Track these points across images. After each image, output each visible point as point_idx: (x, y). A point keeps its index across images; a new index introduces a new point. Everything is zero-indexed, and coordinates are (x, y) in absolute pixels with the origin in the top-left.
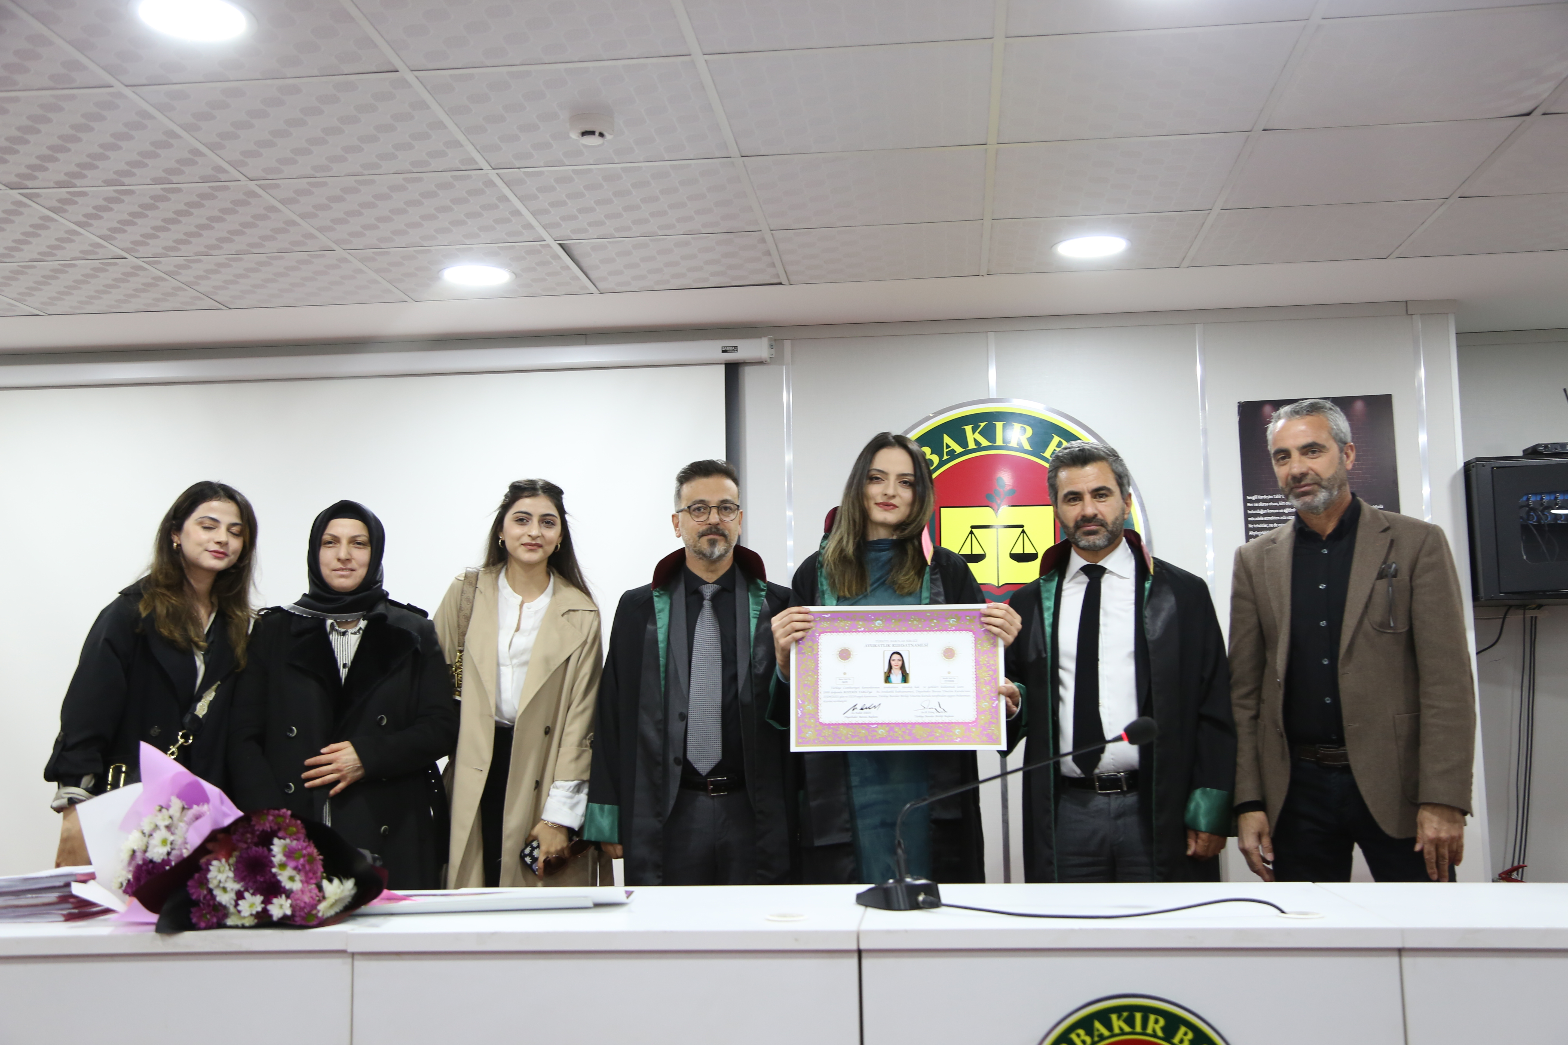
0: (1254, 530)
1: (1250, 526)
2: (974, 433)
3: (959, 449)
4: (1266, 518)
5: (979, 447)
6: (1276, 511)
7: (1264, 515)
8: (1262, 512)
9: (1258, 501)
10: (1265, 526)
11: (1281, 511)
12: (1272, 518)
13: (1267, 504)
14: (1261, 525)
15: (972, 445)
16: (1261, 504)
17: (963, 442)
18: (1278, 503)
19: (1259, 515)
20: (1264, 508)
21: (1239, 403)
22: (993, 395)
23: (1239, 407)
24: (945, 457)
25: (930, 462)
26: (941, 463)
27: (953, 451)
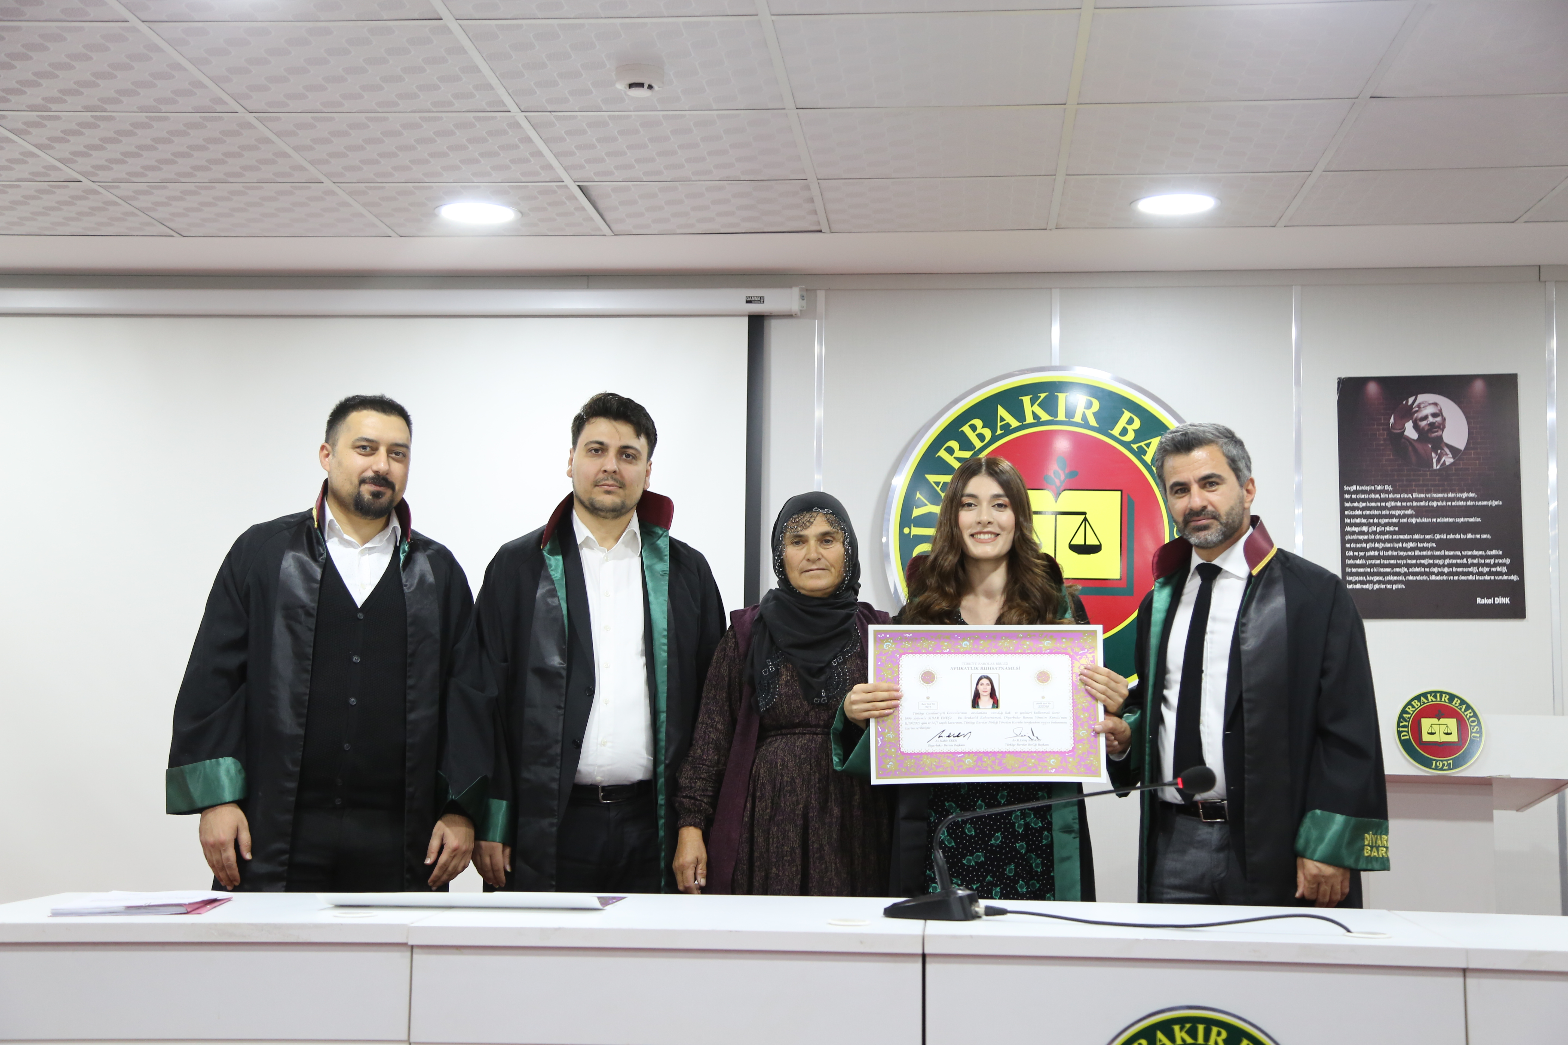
0: (1351, 525)
1: (1347, 521)
2: (1032, 405)
3: (1014, 423)
4: (1366, 512)
5: (1038, 421)
6: (1378, 504)
7: (1363, 509)
8: (1361, 505)
9: (1356, 492)
10: (1364, 521)
11: (1383, 504)
12: (1372, 512)
13: (1367, 496)
14: (1359, 520)
15: (1030, 419)
16: (1360, 496)
17: (1019, 414)
18: (1380, 495)
19: (1357, 508)
20: (1364, 500)
21: (1339, 378)
22: (1056, 362)
23: (1339, 383)
24: (999, 432)
25: (981, 437)
26: (994, 439)
27: (1008, 425)
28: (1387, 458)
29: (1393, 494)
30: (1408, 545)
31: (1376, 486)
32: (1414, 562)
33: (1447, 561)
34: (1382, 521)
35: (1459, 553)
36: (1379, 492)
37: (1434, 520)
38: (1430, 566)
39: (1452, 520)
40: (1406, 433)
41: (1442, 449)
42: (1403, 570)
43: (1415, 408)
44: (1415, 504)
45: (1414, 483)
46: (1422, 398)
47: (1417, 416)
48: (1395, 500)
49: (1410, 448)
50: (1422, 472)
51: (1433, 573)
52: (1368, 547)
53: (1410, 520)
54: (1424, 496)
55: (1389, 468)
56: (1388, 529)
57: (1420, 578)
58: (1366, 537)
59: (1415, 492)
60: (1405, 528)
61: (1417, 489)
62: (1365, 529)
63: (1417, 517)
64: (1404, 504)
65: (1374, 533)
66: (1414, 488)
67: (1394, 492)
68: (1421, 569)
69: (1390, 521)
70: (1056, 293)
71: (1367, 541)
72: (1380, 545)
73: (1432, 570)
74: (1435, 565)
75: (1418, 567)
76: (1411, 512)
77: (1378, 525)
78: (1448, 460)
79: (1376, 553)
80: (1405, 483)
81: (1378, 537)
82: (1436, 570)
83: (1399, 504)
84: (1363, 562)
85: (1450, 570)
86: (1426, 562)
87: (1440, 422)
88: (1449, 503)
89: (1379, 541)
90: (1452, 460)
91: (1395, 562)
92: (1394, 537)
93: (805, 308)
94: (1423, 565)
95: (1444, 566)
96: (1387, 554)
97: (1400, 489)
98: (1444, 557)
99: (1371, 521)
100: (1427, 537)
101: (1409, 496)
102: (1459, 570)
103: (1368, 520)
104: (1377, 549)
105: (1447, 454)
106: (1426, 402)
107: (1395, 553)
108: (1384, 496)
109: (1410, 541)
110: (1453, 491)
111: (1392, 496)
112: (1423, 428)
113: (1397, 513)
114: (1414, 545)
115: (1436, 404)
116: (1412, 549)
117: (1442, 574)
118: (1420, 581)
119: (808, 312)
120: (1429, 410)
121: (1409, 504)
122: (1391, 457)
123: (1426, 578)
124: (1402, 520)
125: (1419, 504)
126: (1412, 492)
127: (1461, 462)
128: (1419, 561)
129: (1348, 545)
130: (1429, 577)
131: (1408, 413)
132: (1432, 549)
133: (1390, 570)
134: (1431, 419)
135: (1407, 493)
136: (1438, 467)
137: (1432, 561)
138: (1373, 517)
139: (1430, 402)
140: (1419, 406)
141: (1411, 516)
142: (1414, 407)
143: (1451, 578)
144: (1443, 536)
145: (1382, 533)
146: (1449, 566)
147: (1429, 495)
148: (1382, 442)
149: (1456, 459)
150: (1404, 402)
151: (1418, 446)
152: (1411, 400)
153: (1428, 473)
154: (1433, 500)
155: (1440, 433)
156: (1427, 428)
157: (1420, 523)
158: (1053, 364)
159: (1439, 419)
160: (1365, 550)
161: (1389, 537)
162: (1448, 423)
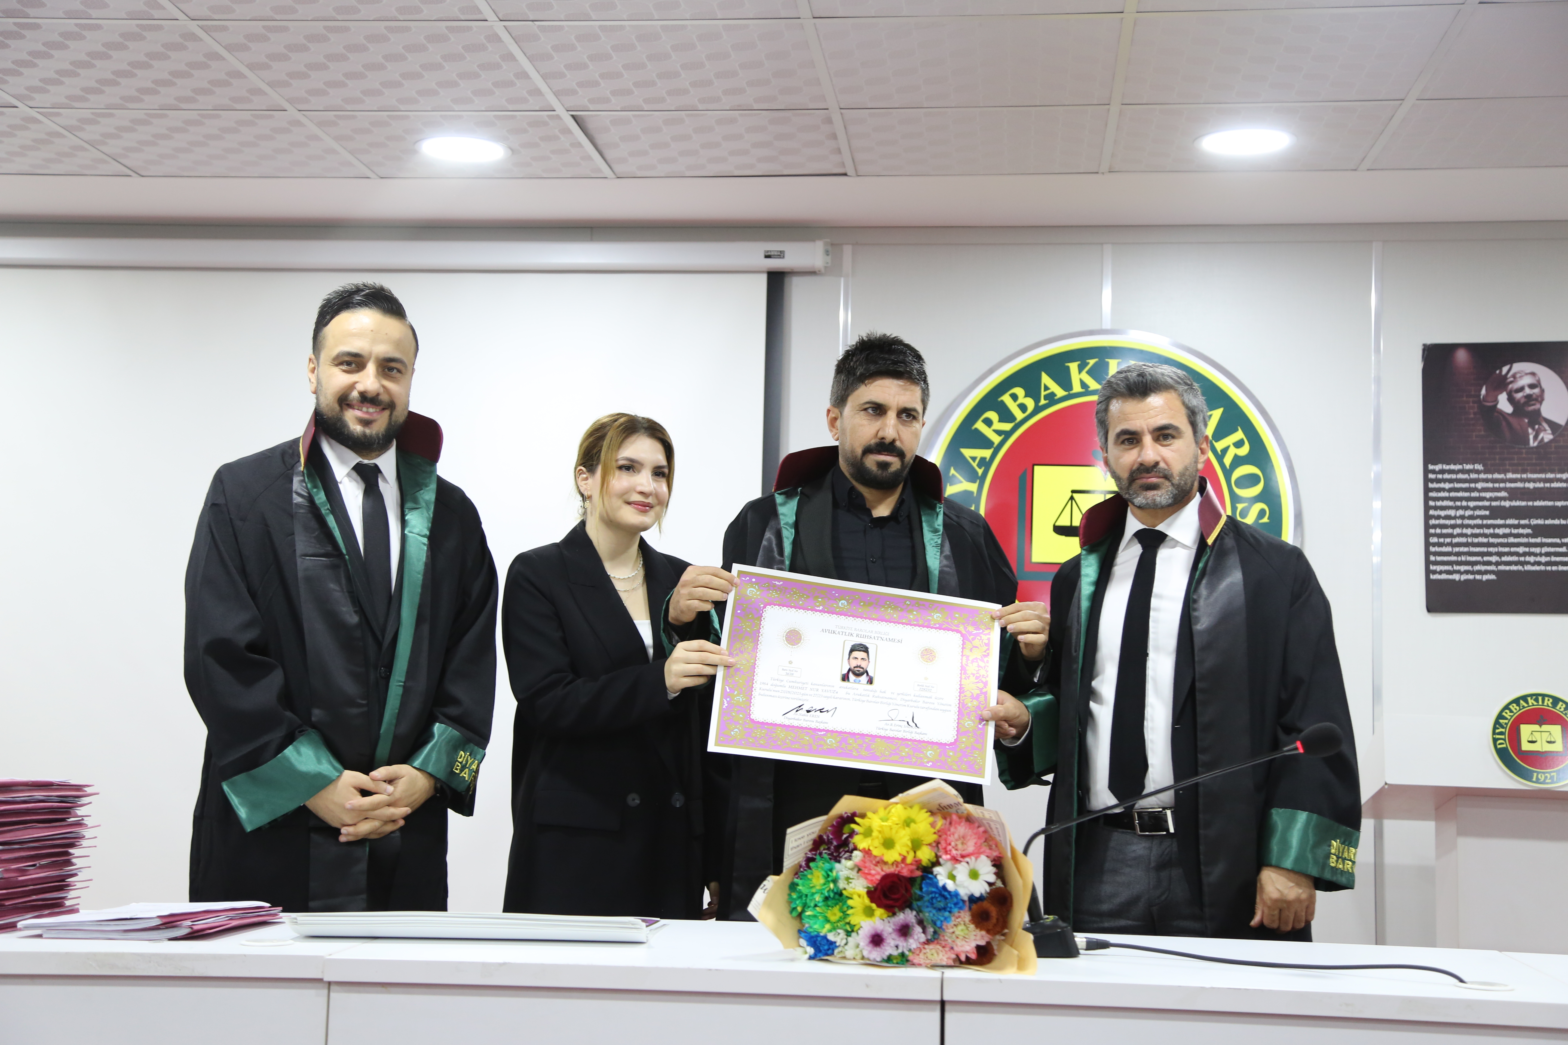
0: (1436, 508)
1: (1431, 503)
2: (1080, 372)
3: (1060, 392)
4: (1453, 494)
5: (1086, 390)
6: (1467, 485)
7: (1450, 490)
8: (1447, 486)
9: (1442, 472)
10: (1451, 504)
11: (1473, 485)
12: (1460, 494)
13: (1454, 476)
14: (1446, 503)
15: (1077, 388)
16: (1446, 476)
17: (1066, 383)
18: (1469, 475)
19: (1444, 490)
20: (1450, 481)
21: (1424, 345)
22: (1107, 324)
23: (1424, 350)
24: (1043, 402)
25: (1023, 407)
26: (1038, 409)
27: (1053, 394)
28: (1477, 433)
29: (1485, 473)
30: (1501, 531)
31: (1464, 465)
32: (1506, 550)
33: (1545, 550)
34: (1472, 504)
35: (1558, 541)
36: (1468, 472)
37: (1530, 503)
38: (1525, 554)
39: (1550, 503)
40: (1499, 406)
41: (1540, 424)
42: (1494, 559)
43: (1510, 378)
44: (1508, 485)
45: (1507, 462)
46: (1518, 367)
47: (1512, 388)
48: (1486, 481)
49: (1504, 423)
50: (1516, 450)
51: (1528, 563)
52: (1455, 533)
53: (1503, 503)
54: (1519, 476)
55: (1480, 445)
56: (1478, 513)
57: (1514, 568)
58: (1453, 522)
59: (1509, 472)
60: (1497, 513)
61: (1511, 468)
62: (1452, 513)
63: (1510, 499)
64: (1497, 485)
65: (1462, 517)
66: (1508, 467)
67: (1486, 472)
68: (1515, 558)
69: (1480, 504)
70: (1108, 248)
71: (1453, 527)
72: (1469, 531)
73: (1528, 559)
74: (1530, 554)
75: (1512, 556)
76: (1503, 494)
77: (1467, 508)
78: (1547, 436)
79: (1463, 540)
80: (1497, 461)
81: (1466, 522)
82: (1532, 559)
83: (1490, 485)
84: (1448, 549)
85: (1548, 559)
86: (1521, 550)
87: (1538, 394)
88: (1547, 485)
89: (1468, 526)
90: (1551, 437)
91: (1485, 549)
92: (1485, 522)
93: (829, 265)
94: (1517, 554)
95: (1541, 555)
96: (1476, 540)
97: (1492, 468)
98: (1542, 545)
99: (1458, 503)
100: (1523, 522)
101: (1502, 476)
102: (1558, 559)
103: (1455, 503)
104: (1466, 535)
105: (1545, 430)
106: (1522, 371)
107: (1485, 540)
108: (1473, 476)
109: (1503, 527)
110: (1552, 472)
111: (1482, 476)
112: (1519, 401)
113: (1488, 495)
114: (1507, 531)
115: (1533, 374)
116: (1505, 536)
117: (1539, 563)
118: (1514, 571)
119: (833, 269)
120: (1526, 381)
121: (1502, 485)
122: (1483, 433)
123: (1520, 568)
124: (1494, 504)
125: (1513, 485)
126: (1505, 472)
127: (1561, 439)
128: (1513, 549)
129: (1432, 531)
130: (1523, 567)
131: (1501, 384)
132: (1527, 536)
133: (1479, 559)
134: (1528, 391)
135: (1499, 473)
136: (1536, 444)
137: (1527, 550)
138: (1460, 499)
139: (1528, 371)
140: (1514, 376)
141: (1504, 499)
142: (1509, 375)
143: (1549, 568)
144: (1540, 522)
145: (1471, 517)
146: (1548, 554)
147: (1524, 476)
148: (1472, 416)
149: (1557, 434)
150: (1498, 372)
151: (1514, 421)
152: (1505, 370)
153: (1524, 451)
154: (1529, 480)
155: (1537, 406)
156: (1523, 401)
157: (1514, 507)
158: (1104, 327)
159: (1536, 391)
160: (1451, 536)
161: (1479, 522)
162: (1547, 395)
